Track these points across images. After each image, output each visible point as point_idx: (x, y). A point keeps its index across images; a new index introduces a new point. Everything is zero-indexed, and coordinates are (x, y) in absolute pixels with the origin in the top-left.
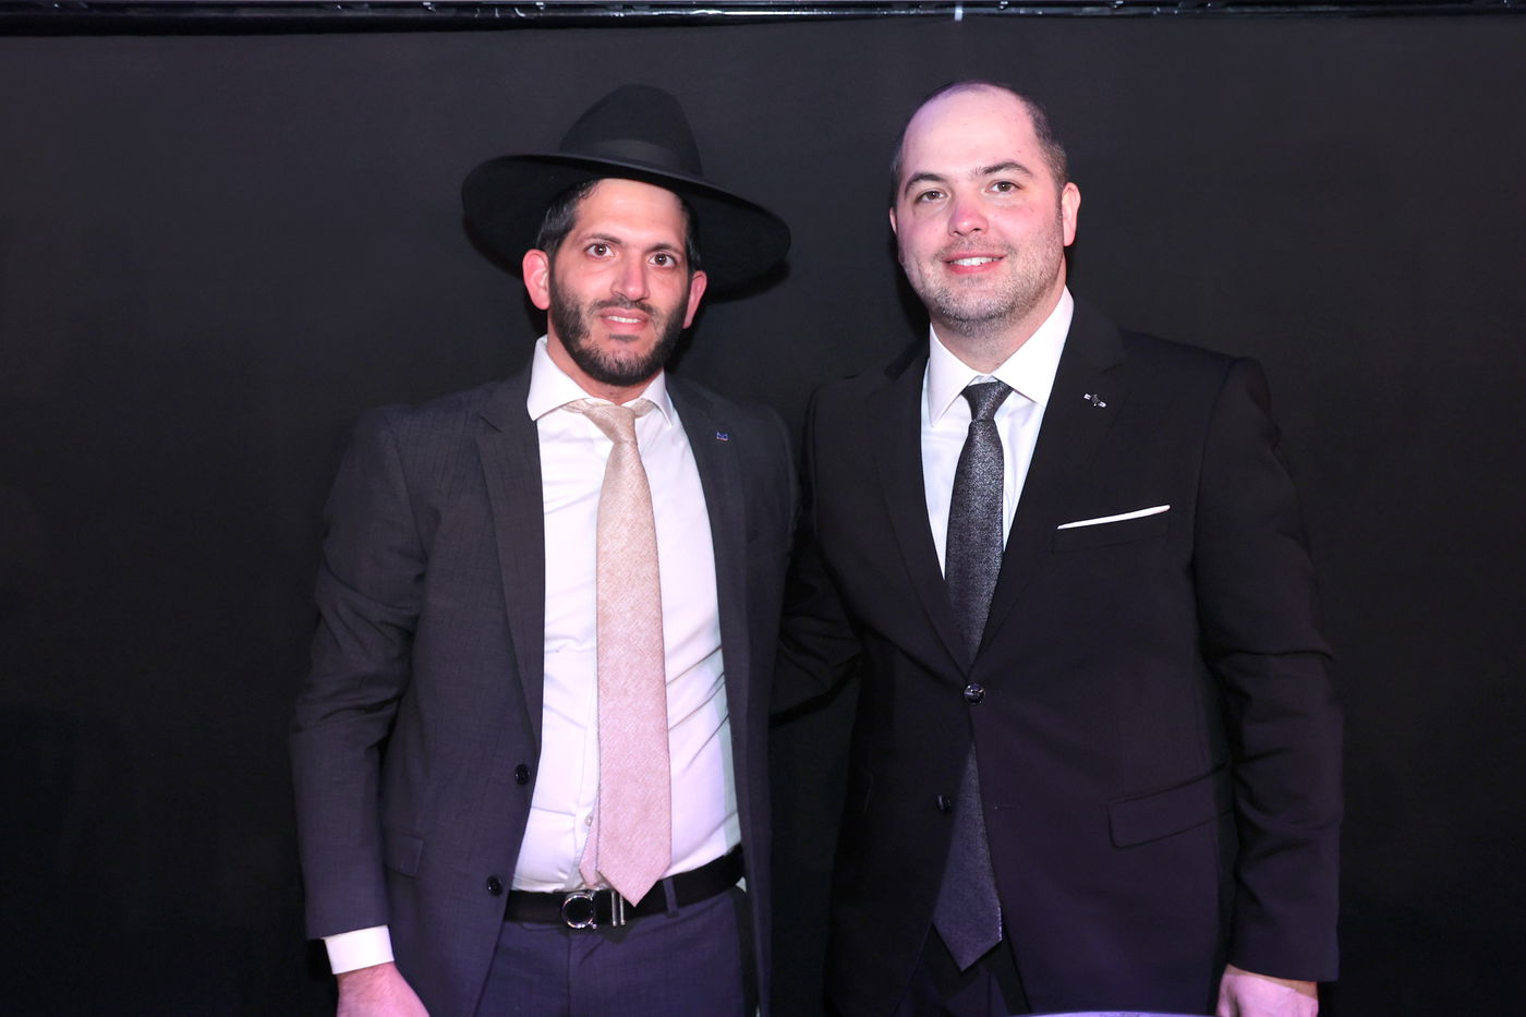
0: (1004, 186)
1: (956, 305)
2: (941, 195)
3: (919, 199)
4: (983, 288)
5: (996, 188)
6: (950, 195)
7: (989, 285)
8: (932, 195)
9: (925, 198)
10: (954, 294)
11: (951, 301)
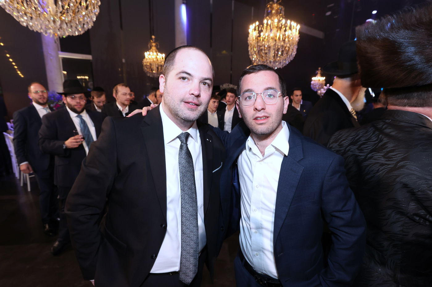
0: (205, 84)
1: (185, 116)
2: (186, 80)
3: (180, 78)
4: (193, 112)
5: (202, 84)
6: (191, 81)
7: (195, 112)
8: (184, 78)
9: (182, 79)
10: (185, 112)
11: (184, 114)
